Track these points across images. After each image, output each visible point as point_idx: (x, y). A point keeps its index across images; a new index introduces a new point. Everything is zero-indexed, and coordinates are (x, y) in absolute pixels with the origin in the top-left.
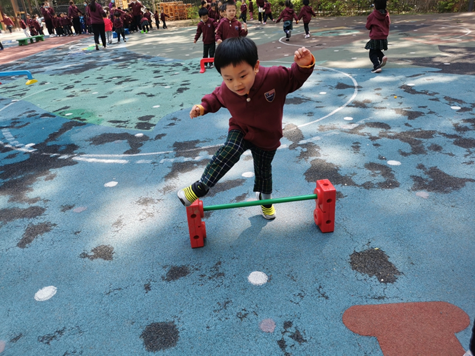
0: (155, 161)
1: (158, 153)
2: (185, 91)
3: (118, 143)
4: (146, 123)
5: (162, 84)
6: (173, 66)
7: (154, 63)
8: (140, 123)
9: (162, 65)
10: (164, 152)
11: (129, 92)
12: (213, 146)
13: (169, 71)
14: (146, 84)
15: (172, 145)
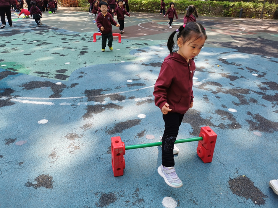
0: (74, 104)
1: (74, 98)
2: (85, 54)
3: (44, 89)
4: (62, 75)
5: (69, 48)
6: (74, 36)
7: (61, 33)
8: (58, 75)
9: (67, 35)
10: (79, 97)
11: (47, 52)
12: (113, 94)
13: (72, 39)
14: (58, 47)
15: (84, 92)
